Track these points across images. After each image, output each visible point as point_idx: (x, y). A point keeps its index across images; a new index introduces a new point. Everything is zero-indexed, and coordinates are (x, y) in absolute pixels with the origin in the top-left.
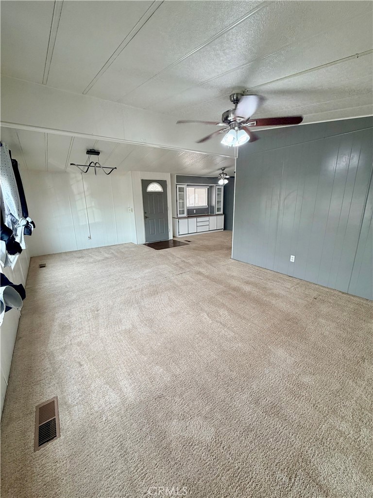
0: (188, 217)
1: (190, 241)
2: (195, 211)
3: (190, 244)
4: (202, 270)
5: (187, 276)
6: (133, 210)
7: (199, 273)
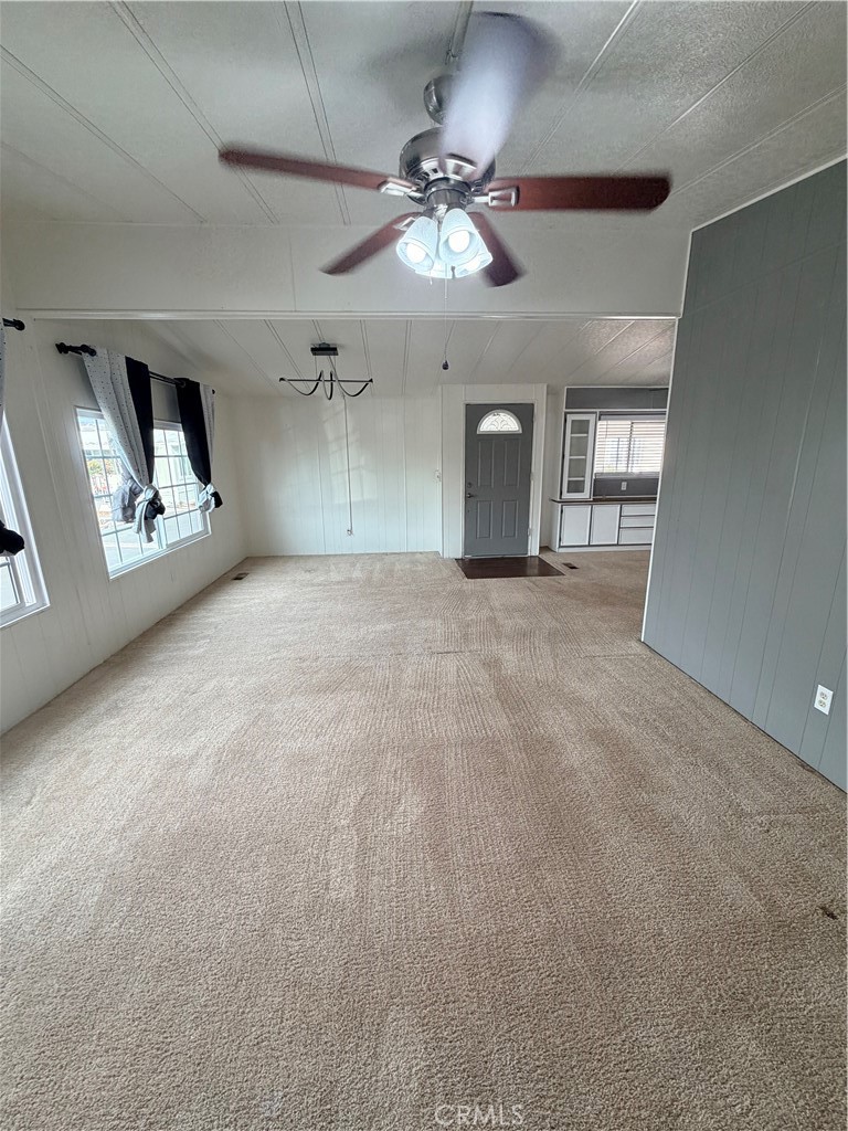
0: (595, 500)
1: (574, 568)
2: (624, 486)
3: (567, 576)
4: (510, 657)
5: (450, 665)
6: (441, 478)
7: (492, 664)
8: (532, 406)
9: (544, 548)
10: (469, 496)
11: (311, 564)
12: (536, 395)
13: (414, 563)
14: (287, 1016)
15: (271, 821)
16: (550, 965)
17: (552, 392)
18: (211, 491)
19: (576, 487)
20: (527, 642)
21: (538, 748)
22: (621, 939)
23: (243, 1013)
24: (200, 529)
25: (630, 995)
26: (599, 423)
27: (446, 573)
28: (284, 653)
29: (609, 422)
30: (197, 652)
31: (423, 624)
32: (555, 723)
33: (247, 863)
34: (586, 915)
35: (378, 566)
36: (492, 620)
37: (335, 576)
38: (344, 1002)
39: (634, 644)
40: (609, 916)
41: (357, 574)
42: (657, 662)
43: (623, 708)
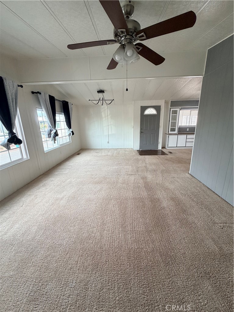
0: (178, 134)
1: (172, 153)
2: (188, 130)
3: (169, 155)
4: (149, 176)
5: (132, 178)
6: (133, 127)
7: (144, 178)
8: (160, 106)
9: (163, 147)
10: (141, 132)
11: (97, 151)
12: (162, 103)
13: (125, 151)
14: (78, 263)
15: (80, 215)
16: (151, 258)
17: (166, 102)
18: (71, 131)
19: (173, 130)
20: (155, 173)
21: (155, 201)
22: (173, 254)
23: (68, 261)
24: (69, 141)
25: (173, 269)
26: (180, 111)
27: (134, 154)
28: (88, 173)
29: (184, 111)
30: (66, 172)
31: (126, 167)
32: (160, 194)
33: (73, 225)
34: (163, 246)
35: (116, 152)
36: (146, 167)
37: (103, 154)
38: (93, 262)
39: (187, 174)
40: (170, 247)
41: (109, 154)
42: (193, 179)
43: (181, 191)
